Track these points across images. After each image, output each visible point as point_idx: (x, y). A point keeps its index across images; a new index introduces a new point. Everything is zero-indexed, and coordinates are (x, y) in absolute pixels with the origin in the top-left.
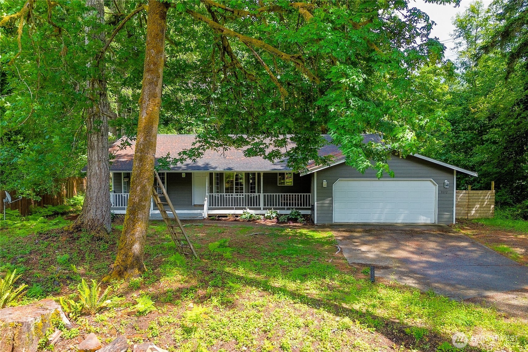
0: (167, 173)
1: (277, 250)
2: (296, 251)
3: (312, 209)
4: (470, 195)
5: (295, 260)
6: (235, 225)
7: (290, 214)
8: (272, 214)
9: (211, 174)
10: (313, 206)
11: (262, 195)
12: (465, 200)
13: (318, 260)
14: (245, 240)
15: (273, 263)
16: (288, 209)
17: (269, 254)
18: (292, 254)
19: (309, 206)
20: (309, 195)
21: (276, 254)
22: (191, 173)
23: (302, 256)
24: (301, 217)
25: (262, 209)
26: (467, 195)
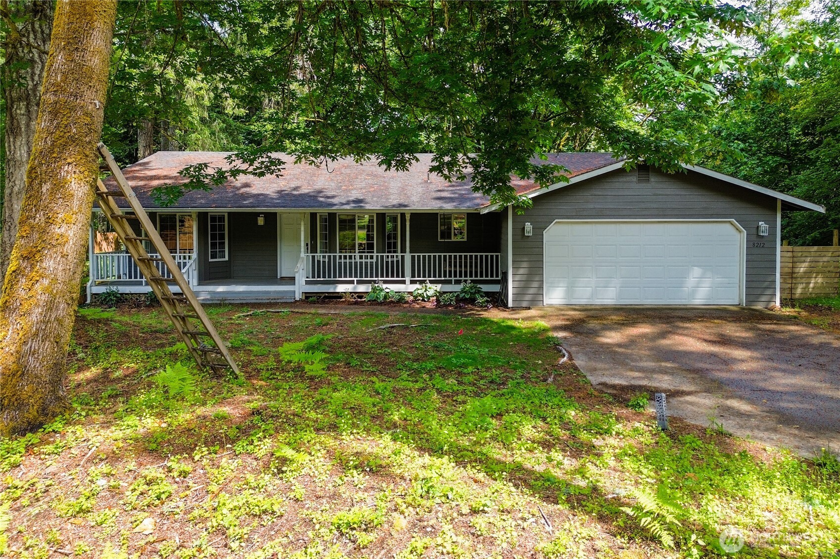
0: (229, 213)
1: (433, 358)
2: (474, 359)
3: (504, 281)
4: (795, 254)
5: (471, 378)
6: (352, 312)
7: (463, 291)
8: (426, 290)
9: (313, 216)
10: (505, 275)
11: (408, 256)
12: (787, 264)
13: (522, 377)
14: (368, 339)
15: (422, 385)
16: (458, 282)
17: (416, 365)
18: (465, 366)
19: (497, 276)
20: (497, 256)
21: (430, 365)
22: (276, 213)
23: (488, 369)
24: (482, 296)
25: (408, 282)
26: (790, 254)
